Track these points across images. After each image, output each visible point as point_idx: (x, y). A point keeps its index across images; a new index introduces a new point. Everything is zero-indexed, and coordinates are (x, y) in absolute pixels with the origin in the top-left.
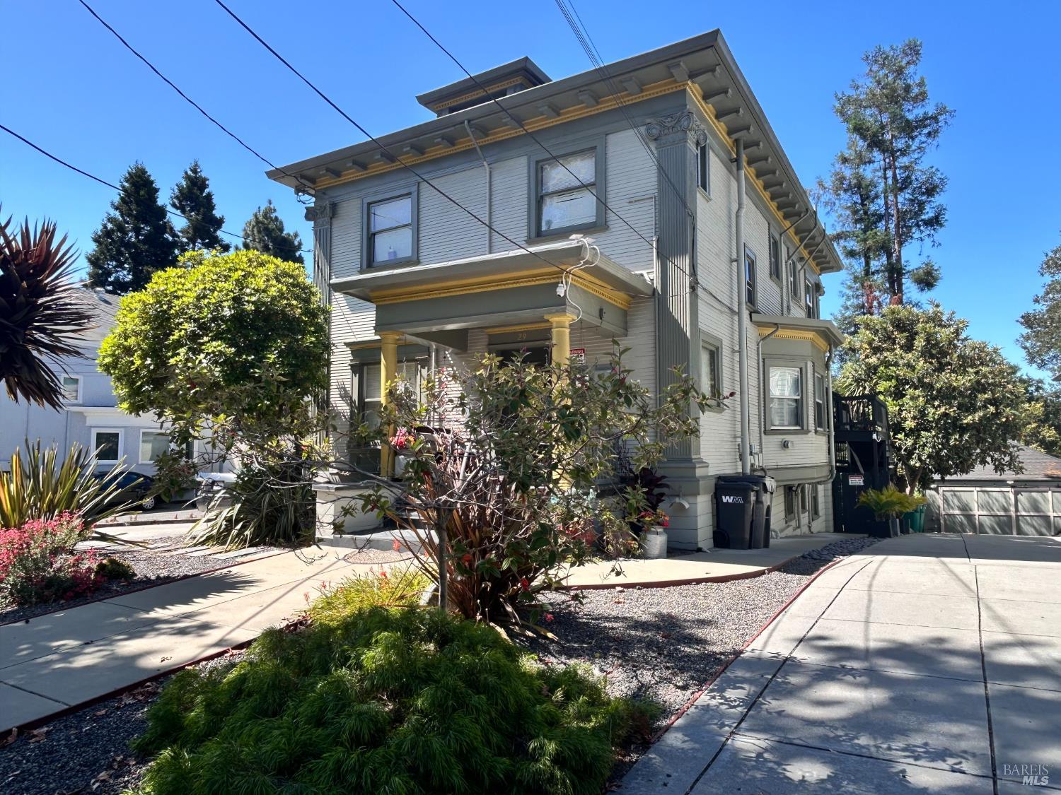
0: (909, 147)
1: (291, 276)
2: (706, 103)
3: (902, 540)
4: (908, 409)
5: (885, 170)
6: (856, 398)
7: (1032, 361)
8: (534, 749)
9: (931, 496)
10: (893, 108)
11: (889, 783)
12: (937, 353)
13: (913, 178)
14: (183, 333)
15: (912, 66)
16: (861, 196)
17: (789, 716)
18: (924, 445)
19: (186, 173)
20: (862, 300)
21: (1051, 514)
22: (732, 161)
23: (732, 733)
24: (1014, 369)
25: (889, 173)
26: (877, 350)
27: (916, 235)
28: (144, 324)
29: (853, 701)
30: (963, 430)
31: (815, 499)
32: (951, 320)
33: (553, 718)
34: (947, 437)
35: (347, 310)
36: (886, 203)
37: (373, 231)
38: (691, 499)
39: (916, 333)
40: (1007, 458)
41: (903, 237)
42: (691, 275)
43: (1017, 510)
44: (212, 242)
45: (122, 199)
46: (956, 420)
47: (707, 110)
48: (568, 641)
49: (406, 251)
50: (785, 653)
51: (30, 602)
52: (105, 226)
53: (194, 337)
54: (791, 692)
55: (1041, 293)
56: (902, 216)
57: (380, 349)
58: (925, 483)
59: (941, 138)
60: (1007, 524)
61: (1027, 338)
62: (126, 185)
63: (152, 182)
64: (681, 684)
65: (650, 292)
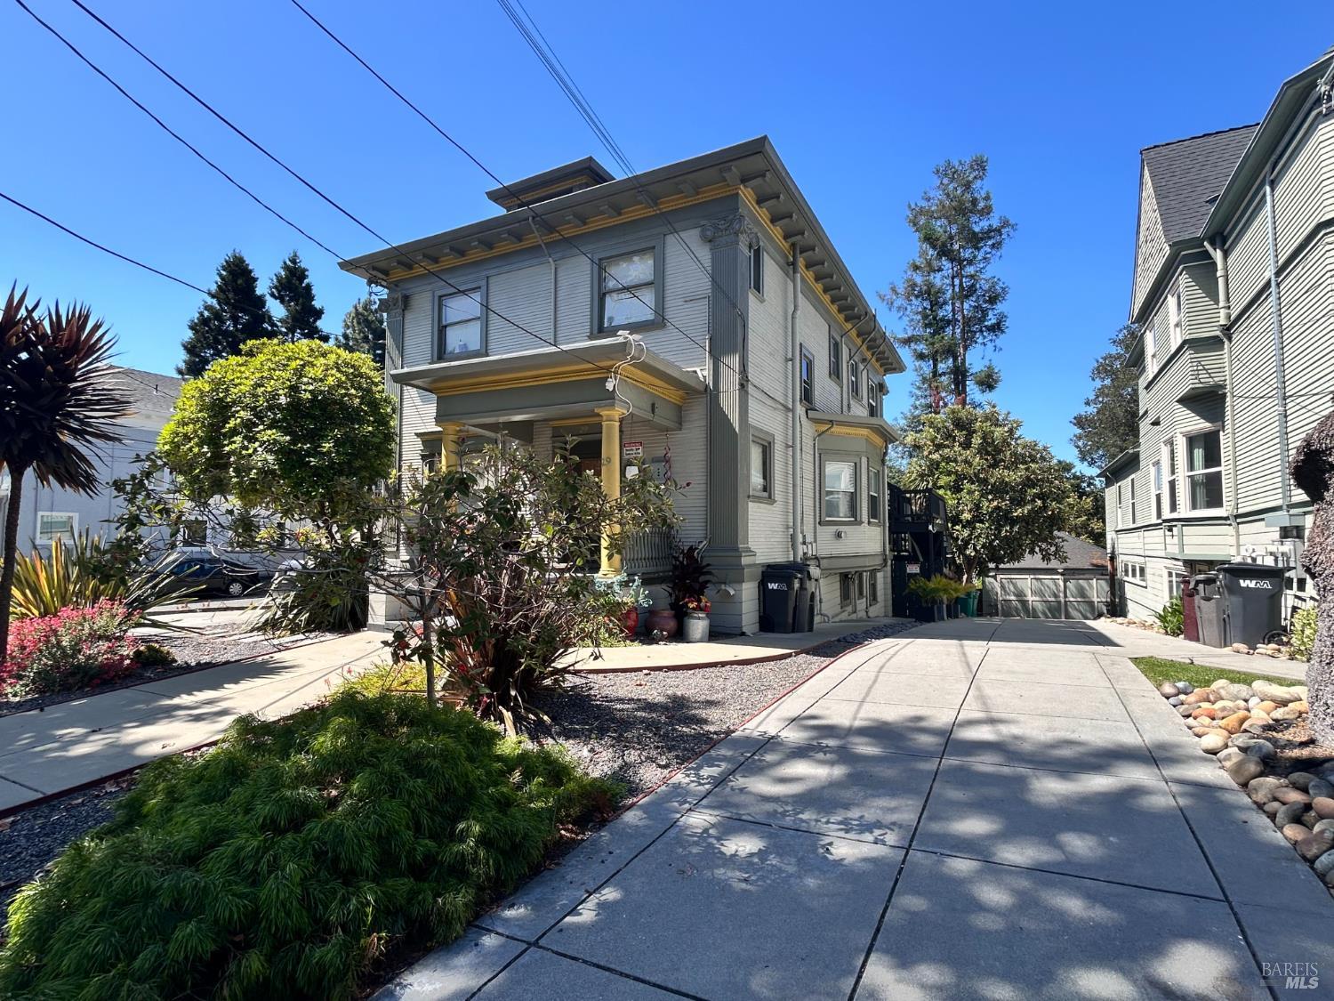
0: (975, 257)
1: (353, 366)
2: (760, 207)
3: (949, 624)
4: (962, 503)
5: (953, 278)
6: (920, 492)
7: (1083, 459)
8: (462, 831)
9: (990, 583)
10: (961, 220)
11: (811, 856)
12: (993, 451)
13: (978, 286)
14: (239, 420)
15: (979, 181)
16: (931, 302)
17: (750, 793)
18: (980, 536)
19: (285, 263)
20: (929, 400)
21: (1095, 599)
22: (788, 264)
23: (690, 810)
24: (1067, 467)
25: (957, 281)
26: (939, 447)
27: (980, 341)
28: (200, 411)
29: (814, 778)
30: (1013, 522)
31: (873, 586)
32: (1006, 419)
33: (507, 798)
34: (999, 529)
35: (418, 401)
36: (953, 310)
37: (444, 323)
38: (737, 586)
39: (975, 432)
40: (1053, 549)
41: (968, 340)
42: (740, 373)
43: (1066, 596)
44: (313, 333)
45: (219, 287)
46: (1008, 512)
47: (763, 215)
48: (571, 723)
49: (475, 345)
50: (772, 732)
51: (53, 691)
52: (201, 314)
53: (249, 425)
54: (759, 769)
55: (1092, 397)
56: (967, 322)
57: (441, 440)
58: (983, 572)
59: (1004, 250)
60: (1057, 609)
61: (1079, 438)
62: (224, 273)
63: (251, 271)
64: (664, 763)
65: (702, 389)
